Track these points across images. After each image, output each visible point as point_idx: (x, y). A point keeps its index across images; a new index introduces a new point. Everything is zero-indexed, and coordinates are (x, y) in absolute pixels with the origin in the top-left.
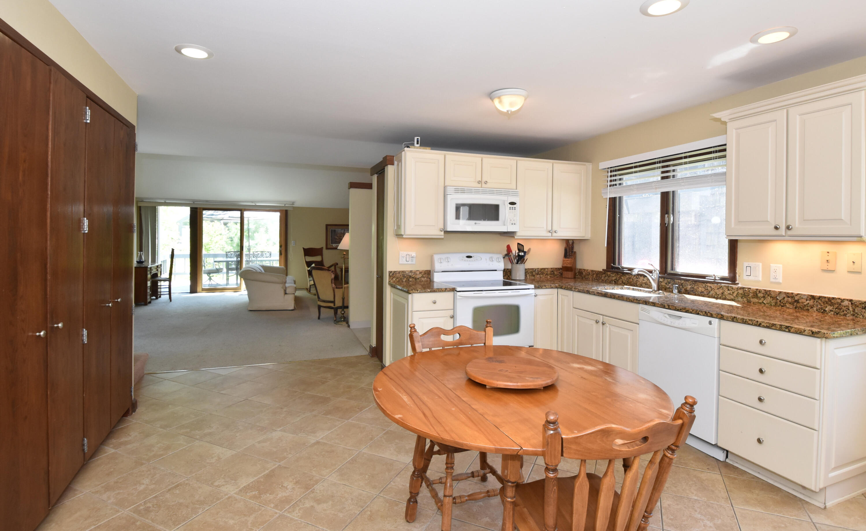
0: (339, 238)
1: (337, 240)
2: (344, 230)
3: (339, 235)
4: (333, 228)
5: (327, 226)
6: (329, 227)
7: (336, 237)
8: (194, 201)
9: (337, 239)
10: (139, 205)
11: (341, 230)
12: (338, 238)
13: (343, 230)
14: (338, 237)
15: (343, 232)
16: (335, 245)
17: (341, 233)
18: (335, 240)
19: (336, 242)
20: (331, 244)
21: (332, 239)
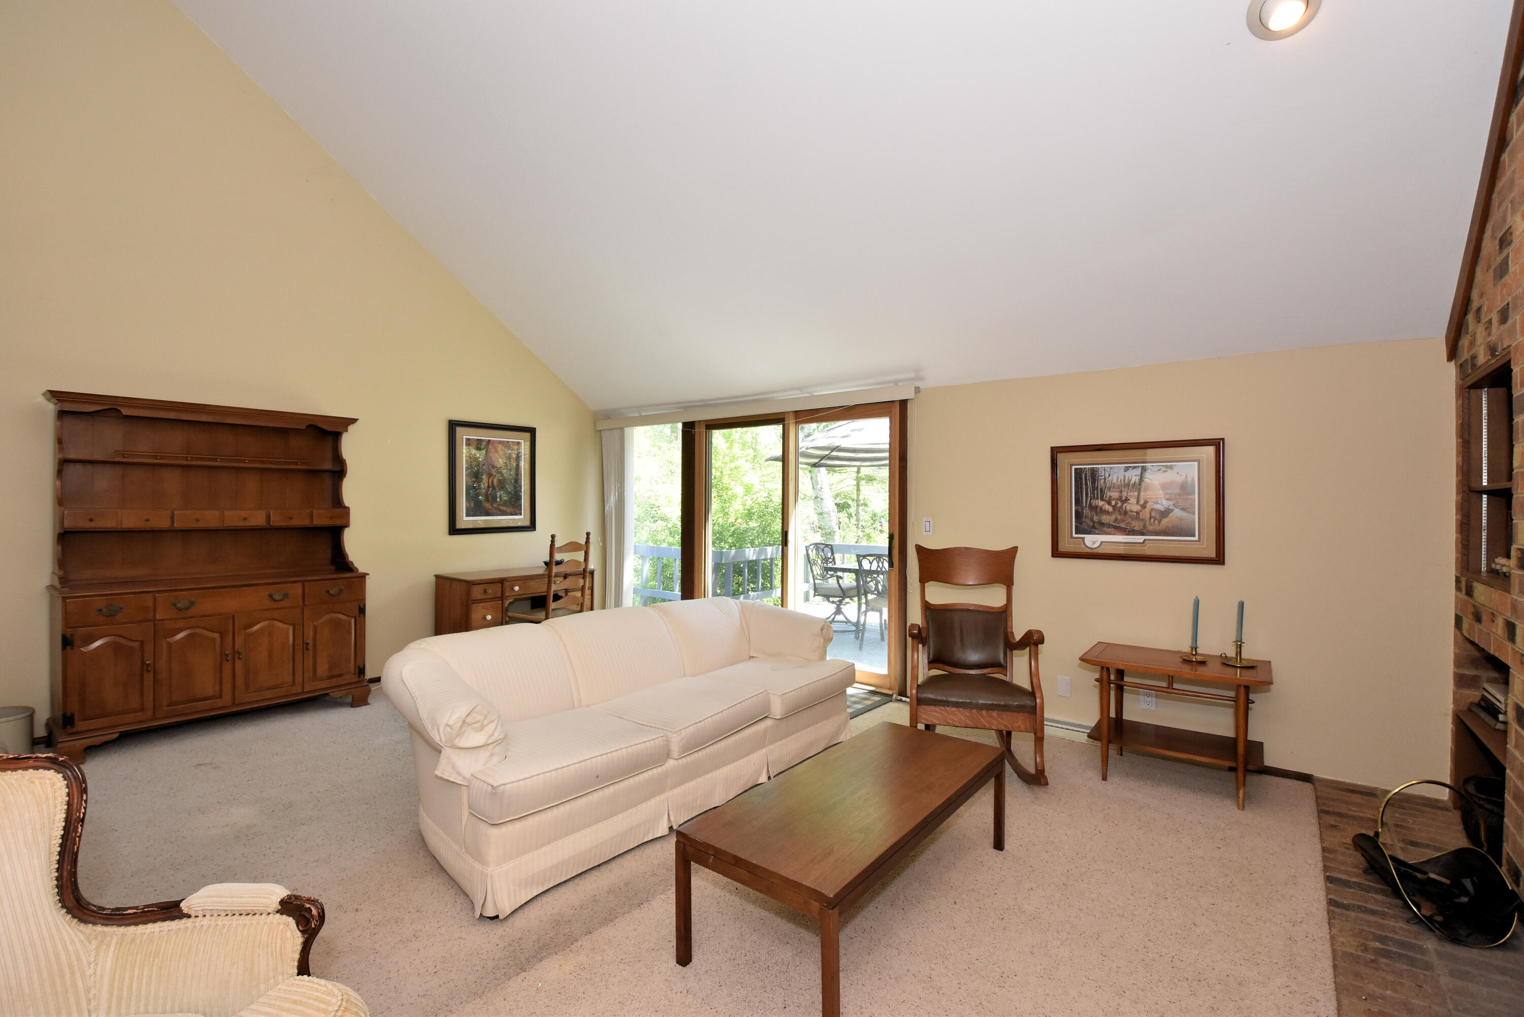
0: (1114, 507)
1: (1105, 519)
2: (1144, 469)
3: (1115, 494)
4: (1085, 461)
5: (1055, 452)
6: (1065, 458)
7: (1101, 503)
8: (687, 406)
9: (1107, 513)
10: (599, 428)
11: (1127, 469)
12: (1108, 508)
13: (1138, 471)
14: (1109, 503)
15: (1135, 479)
16: (1092, 541)
17: (1127, 485)
18: (1095, 518)
19: (1102, 524)
20: (1074, 535)
21: (1079, 515)
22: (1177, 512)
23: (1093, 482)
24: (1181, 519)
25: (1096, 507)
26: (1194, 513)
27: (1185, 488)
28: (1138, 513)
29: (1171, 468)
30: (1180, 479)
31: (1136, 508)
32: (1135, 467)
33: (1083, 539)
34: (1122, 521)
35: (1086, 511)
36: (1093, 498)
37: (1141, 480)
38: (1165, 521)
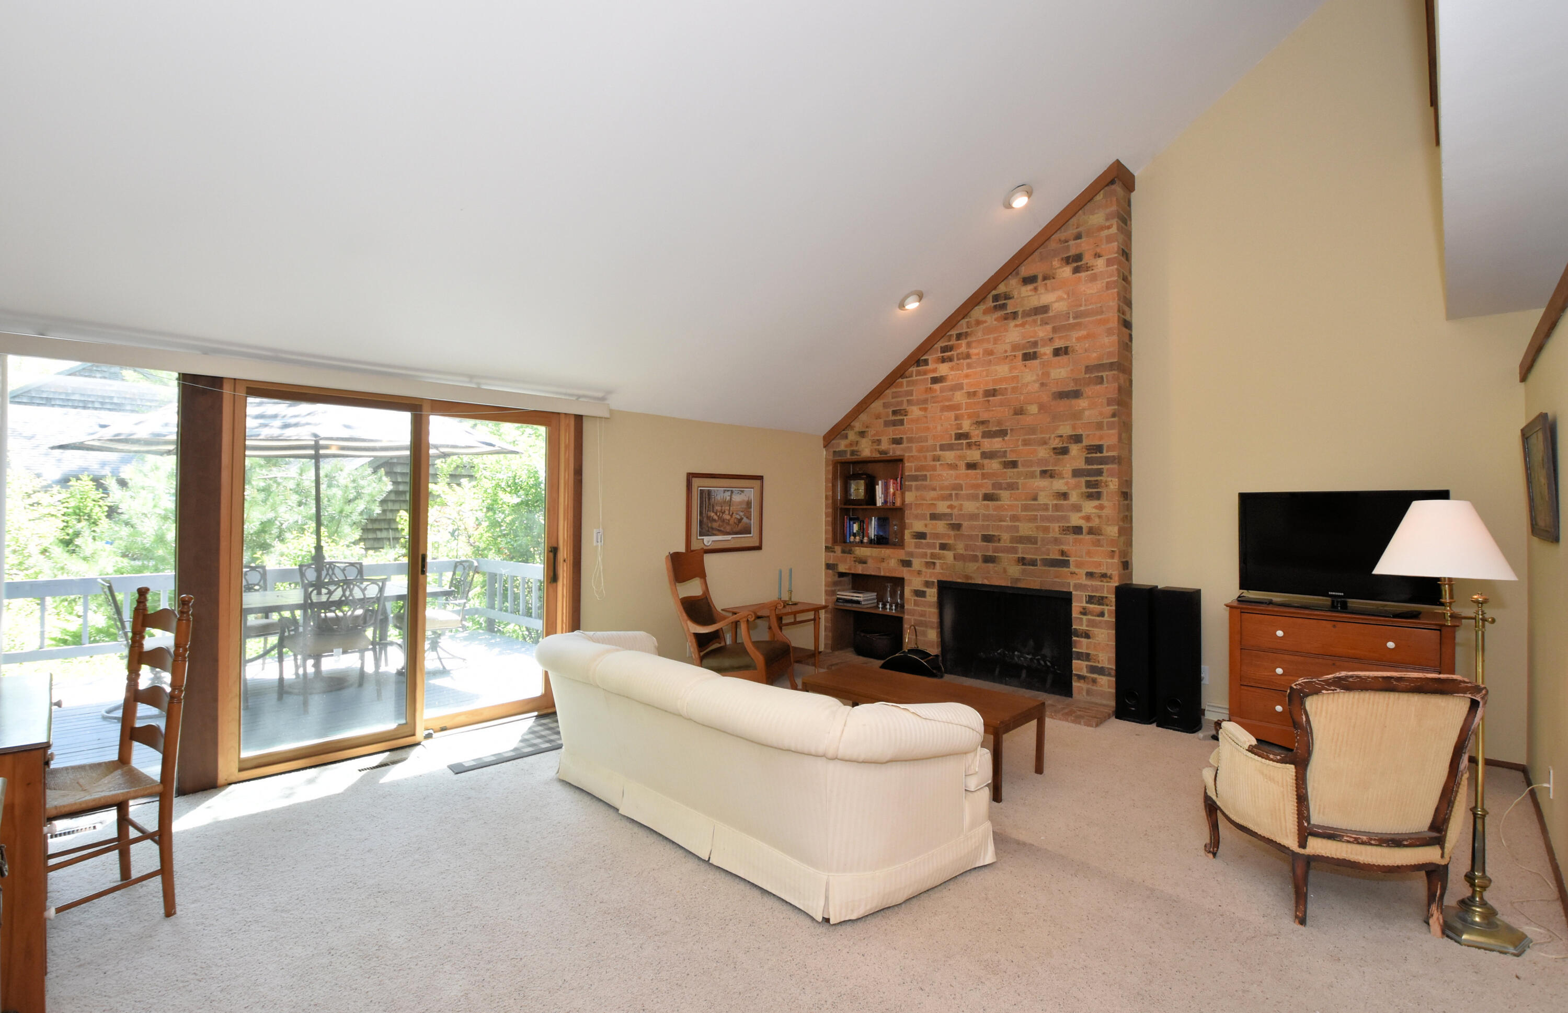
0: (718, 516)
1: (715, 525)
2: (732, 492)
3: (718, 508)
4: (705, 485)
5: (691, 476)
6: (696, 482)
7: (712, 514)
9: (714, 520)
11: (725, 491)
12: (716, 517)
13: (729, 493)
14: (716, 514)
15: (728, 498)
16: (708, 541)
17: (725, 502)
18: (709, 525)
19: (712, 528)
20: (699, 538)
21: (701, 522)
22: (745, 520)
23: (709, 499)
24: (746, 524)
25: (710, 517)
26: (751, 520)
27: (749, 504)
28: (729, 520)
29: (742, 491)
30: (746, 499)
31: (728, 517)
32: (728, 491)
33: (703, 539)
34: (722, 526)
35: (705, 520)
36: (709, 510)
37: (731, 499)
38: (740, 524)
